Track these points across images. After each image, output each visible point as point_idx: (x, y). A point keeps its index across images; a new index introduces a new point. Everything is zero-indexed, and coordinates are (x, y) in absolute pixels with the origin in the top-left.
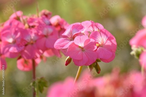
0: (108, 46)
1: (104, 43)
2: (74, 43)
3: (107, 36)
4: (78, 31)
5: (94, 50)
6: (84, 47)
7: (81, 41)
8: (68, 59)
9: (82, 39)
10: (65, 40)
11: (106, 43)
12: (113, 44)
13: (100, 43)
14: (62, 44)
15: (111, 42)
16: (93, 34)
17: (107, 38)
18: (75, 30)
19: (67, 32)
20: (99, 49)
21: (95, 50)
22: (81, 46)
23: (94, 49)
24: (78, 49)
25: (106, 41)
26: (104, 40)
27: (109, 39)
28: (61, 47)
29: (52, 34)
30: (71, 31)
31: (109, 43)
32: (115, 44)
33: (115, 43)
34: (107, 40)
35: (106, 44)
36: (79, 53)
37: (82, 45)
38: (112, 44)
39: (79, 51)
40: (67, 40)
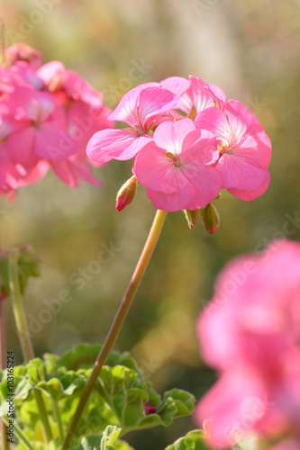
0: (249, 151)
1: (236, 141)
2: (153, 142)
3: (244, 121)
4: (161, 107)
5: (209, 163)
6: (182, 154)
7: (173, 136)
8: (124, 193)
9: (176, 132)
10: (120, 133)
11: (242, 142)
12: (261, 145)
13: (225, 143)
14: (113, 145)
15: (257, 139)
16: (205, 117)
17: (245, 129)
18: (150, 105)
19: (123, 110)
20: (224, 161)
21: (213, 162)
22: (173, 152)
23: (211, 160)
24: (164, 161)
25: (244, 136)
26: (237, 134)
27: (252, 130)
28: (111, 154)
29: (50, 118)
30: (138, 108)
31: (250, 143)
32: (266, 146)
33: (268, 143)
34: (247, 133)
35: (243, 146)
36: (167, 173)
37: (175, 148)
38: (259, 146)
39: (166, 167)
40: (125, 133)
